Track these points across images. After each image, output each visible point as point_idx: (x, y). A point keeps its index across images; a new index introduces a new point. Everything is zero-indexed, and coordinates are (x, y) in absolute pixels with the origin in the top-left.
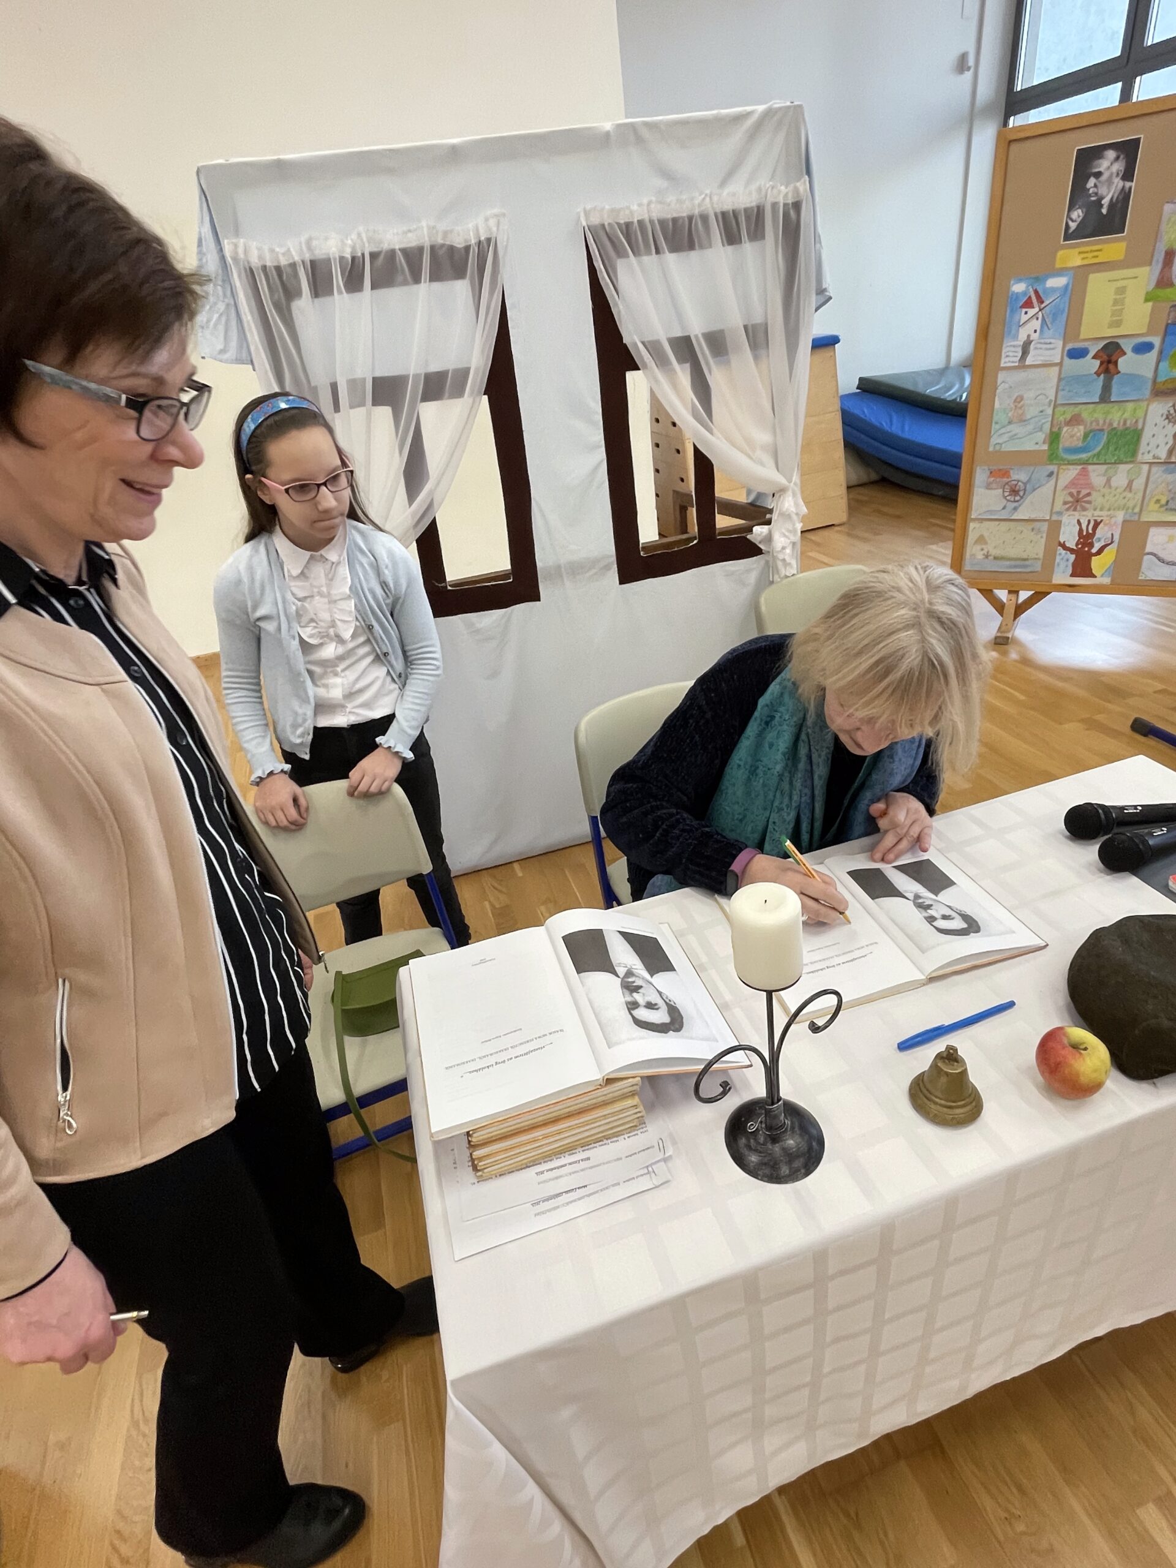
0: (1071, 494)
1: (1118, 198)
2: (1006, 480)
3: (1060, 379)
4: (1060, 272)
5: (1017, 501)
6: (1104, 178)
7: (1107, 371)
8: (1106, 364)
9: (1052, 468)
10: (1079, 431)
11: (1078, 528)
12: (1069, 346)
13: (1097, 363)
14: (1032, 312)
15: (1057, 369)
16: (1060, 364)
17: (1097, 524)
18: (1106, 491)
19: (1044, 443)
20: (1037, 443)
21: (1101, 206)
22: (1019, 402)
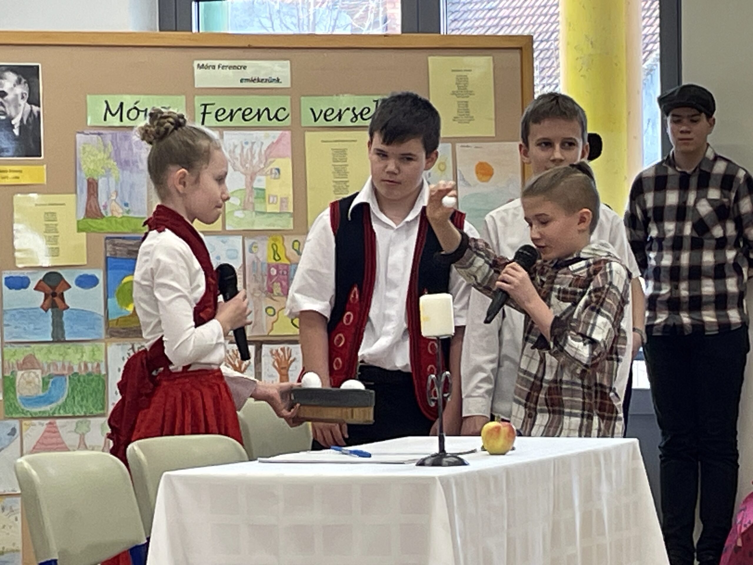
1: (27, 120)
6: (9, 97)
7: (54, 305)
8: (51, 296)
12: (6, 274)
13: (41, 296)
21: (13, 126)
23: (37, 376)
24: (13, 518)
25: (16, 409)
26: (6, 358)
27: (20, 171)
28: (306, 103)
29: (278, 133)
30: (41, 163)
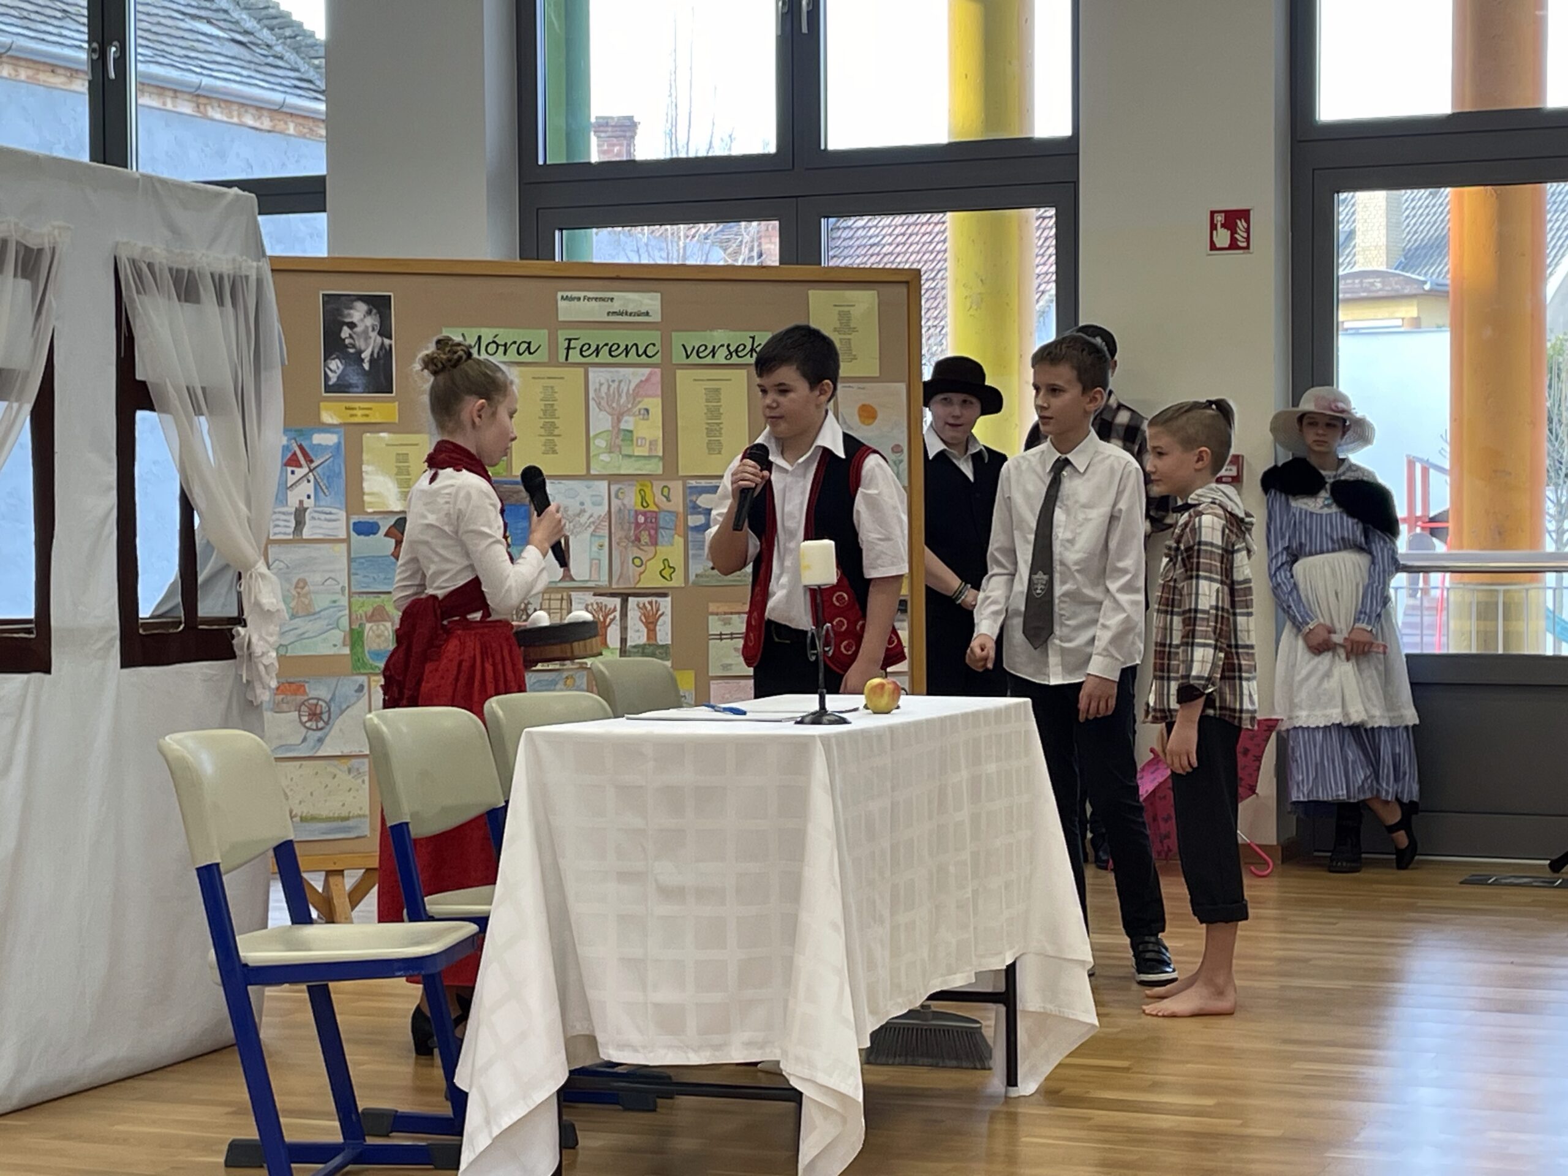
1: (378, 353)
2: (300, 698)
3: (350, 560)
4: (327, 428)
5: (321, 729)
6: (358, 330)
9: (363, 679)
12: (355, 519)
13: (391, 543)
14: (300, 472)
15: (343, 547)
16: (348, 540)
19: (344, 645)
20: (335, 646)
21: (362, 360)
22: (302, 588)
23: (387, 629)
24: (360, 781)
25: (364, 665)
26: (354, 609)
27: (370, 409)
28: (678, 339)
29: (647, 371)
30: (393, 400)
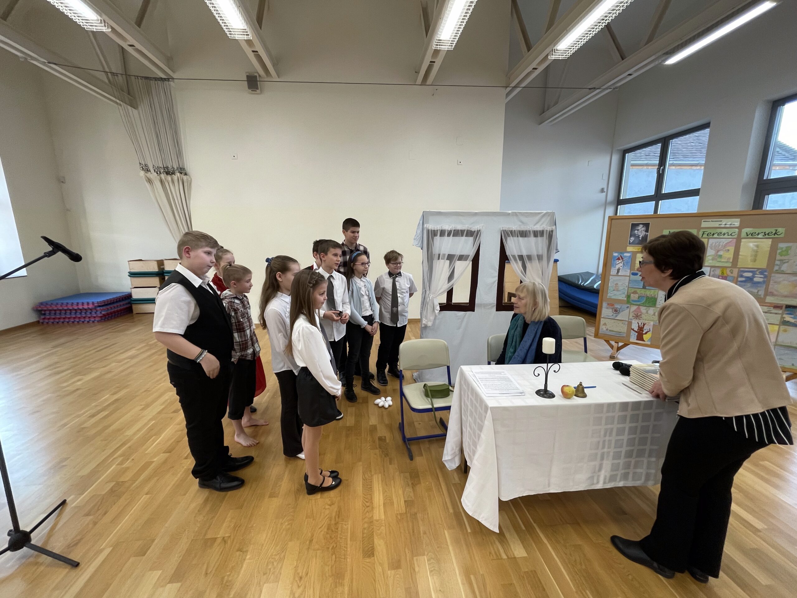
0: (635, 314)
1: (644, 236)
2: (613, 307)
3: (629, 280)
4: (628, 252)
5: (617, 314)
6: (639, 231)
9: (629, 305)
10: (637, 296)
11: (638, 325)
12: (632, 272)
14: (620, 261)
16: (629, 276)
17: (644, 325)
18: (647, 315)
19: (625, 298)
20: (623, 297)
21: (639, 238)
22: (617, 285)
25: (630, 302)
26: (629, 291)
29: (731, 240)
